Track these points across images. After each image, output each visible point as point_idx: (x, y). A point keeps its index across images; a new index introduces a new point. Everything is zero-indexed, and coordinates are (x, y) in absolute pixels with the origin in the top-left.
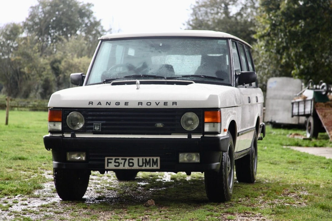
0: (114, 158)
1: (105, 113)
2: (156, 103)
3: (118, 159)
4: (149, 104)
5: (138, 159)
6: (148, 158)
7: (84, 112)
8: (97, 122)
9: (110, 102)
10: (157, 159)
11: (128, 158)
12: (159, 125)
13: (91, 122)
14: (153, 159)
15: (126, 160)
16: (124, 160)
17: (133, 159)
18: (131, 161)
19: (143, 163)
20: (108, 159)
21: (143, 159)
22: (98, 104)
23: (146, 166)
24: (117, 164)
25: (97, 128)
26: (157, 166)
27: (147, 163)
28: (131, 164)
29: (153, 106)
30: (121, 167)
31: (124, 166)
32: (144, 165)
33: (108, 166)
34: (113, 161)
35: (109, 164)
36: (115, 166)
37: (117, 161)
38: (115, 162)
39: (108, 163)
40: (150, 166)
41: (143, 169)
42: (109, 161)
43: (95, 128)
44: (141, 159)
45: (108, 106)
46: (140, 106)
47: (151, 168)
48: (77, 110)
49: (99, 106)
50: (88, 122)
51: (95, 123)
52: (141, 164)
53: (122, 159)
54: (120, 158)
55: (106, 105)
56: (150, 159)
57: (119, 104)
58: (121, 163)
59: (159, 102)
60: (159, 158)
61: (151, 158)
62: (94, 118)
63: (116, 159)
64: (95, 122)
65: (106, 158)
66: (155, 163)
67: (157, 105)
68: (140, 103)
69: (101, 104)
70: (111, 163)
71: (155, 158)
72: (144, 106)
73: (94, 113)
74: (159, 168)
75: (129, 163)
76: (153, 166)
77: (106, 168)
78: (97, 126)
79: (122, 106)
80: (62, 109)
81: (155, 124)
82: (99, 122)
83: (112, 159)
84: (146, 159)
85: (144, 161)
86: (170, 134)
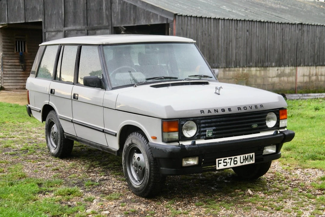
0: (223, 159)
1: (215, 120)
2: (249, 107)
3: (226, 159)
4: (245, 108)
5: (240, 157)
6: (247, 155)
7: (198, 120)
8: (209, 128)
9: (217, 110)
10: (253, 155)
11: (233, 157)
12: (255, 126)
13: (204, 129)
14: (250, 155)
15: (231, 159)
16: (231, 160)
17: (236, 158)
18: (235, 159)
19: (243, 160)
20: (219, 161)
21: (243, 156)
22: (208, 112)
23: (245, 162)
24: (225, 164)
25: (210, 134)
26: (253, 161)
27: (246, 159)
28: (235, 162)
29: (249, 110)
30: (228, 166)
31: (230, 165)
32: (244, 161)
33: (218, 167)
34: (222, 162)
35: (219, 165)
36: (224, 166)
37: (225, 161)
38: (224, 162)
39: (219, 163)
40: (248, 162)
41: (244, 165)
42: (220, 162)
43: (209, 134)
44: (242, 156)
45: (216, 114)
46: (240, 111)
47: (249, 163)
48: (192, 119)
49: (210, 114)
50: (202, 129)
51: (208, 130)
52: (242, 161)
53: (229, 159)
54: (228, 158)
55: (215, 112)
56: (248, 156)
57: (225, 111)
58: (228, 163)
59: (252, 106)
60: (254, 154)
61: (249, 154)
62: (207, 125)
63: (224, 160)
64: (208, 128)
65: (217, 160)
66: (251, 158)
67: (251, 108)
68: (239, 108)
69: (210, 112)
70: (221, 163)
71: (251, 154)
72: (243, 111)
73: (206, 121)
74: (254, 162)
75: (234, 161)
76: (250, 161)
77: (217, 168)
78: (210, 132)
79: (227, 112)
80: (178, 120)
81: (251, 125)
82: (211, 128)
83: (221, 160)
84: (245, 156)
85: (244, 158)
86: (259, 133)
